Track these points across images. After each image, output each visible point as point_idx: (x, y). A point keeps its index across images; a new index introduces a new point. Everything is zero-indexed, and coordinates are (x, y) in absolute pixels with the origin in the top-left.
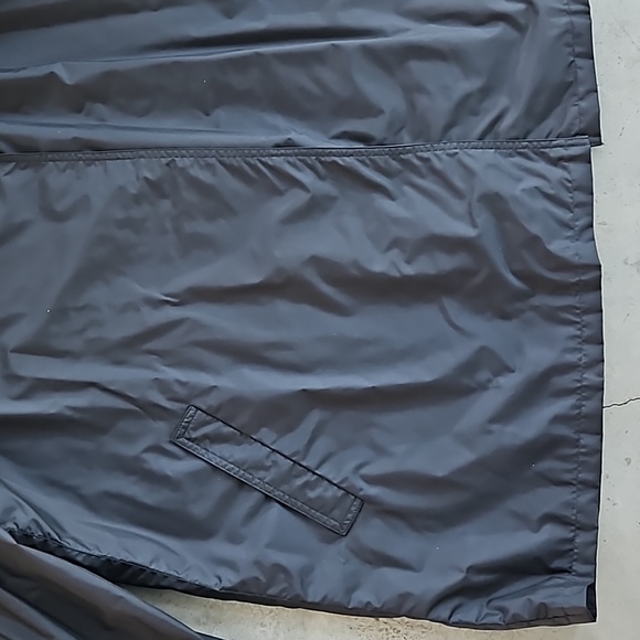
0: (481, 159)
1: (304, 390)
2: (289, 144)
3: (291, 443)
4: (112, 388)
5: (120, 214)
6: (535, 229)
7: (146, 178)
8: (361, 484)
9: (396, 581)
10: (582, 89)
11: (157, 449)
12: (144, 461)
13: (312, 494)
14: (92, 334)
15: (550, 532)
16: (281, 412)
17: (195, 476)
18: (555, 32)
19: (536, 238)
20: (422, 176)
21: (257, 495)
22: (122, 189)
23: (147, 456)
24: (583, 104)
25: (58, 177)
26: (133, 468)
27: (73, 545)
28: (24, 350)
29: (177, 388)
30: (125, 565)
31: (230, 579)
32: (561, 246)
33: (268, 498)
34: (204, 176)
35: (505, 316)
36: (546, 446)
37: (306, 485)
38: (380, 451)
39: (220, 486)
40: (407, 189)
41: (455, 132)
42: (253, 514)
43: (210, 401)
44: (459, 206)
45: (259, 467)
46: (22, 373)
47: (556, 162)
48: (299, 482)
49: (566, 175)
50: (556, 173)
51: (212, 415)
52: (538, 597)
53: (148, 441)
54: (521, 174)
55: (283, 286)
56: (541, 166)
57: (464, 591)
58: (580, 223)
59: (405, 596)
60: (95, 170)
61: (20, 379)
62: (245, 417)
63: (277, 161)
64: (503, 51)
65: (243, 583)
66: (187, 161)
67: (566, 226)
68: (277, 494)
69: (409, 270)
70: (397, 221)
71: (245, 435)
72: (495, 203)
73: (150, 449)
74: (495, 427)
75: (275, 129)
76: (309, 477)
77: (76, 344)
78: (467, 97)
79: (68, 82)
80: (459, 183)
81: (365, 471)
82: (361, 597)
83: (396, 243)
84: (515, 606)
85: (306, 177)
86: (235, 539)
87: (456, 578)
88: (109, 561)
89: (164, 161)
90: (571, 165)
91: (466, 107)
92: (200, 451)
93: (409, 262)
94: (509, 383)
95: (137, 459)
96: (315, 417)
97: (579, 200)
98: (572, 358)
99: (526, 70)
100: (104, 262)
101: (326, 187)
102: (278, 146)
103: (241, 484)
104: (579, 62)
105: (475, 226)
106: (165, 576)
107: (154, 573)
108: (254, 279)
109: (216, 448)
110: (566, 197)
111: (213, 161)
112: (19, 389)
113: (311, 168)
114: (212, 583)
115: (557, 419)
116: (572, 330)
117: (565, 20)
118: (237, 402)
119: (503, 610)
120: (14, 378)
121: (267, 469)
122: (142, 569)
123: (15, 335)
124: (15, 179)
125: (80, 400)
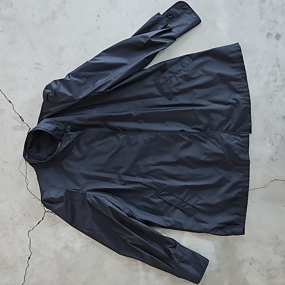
0: (225, 135)
1: (185, 185)
2: (183, 131)
3: (182, 196)
4: (143, 183)
5: (146, 145)
6: (236, 152)
7: (151, 138)
8: (196, 205)
9: (204, 226)
10: (248, 121)
11: (153, 197)
13: (186, 207)
14: (138, 171)
15: (236, 216)
16: (180, 189)
17: (161, 202)
18: (243, 108)
19: (236, 154)
20: (212, 139)
21: (174, 207)
22: (146, 140)
23: (151, 198)
24: (248, 124)
25: (132, 137)
26: (147, 200)
27: (136, 217)
28: (124, 174)
29: (157, 184)
30: (148, 221)
31: (169, 224)
32: (242, 156)
33: (176, 208)
34: (164, 137)
35: (229, 170)
36: (236, 198)
37: (185, 205)
38: (201, 199)
39: (166, 205)
40: (208, 141)
41: (219, 129)
42: (173, 211)
43: (165, 187)
44: (220, 146)
45: (175, 201)
46: (124, 180)
47: (242, 137)
48: (183, 204)
49: (243, 140)
50: (241, 139)
51: (165, 190)
52: (233, 230)
53: (151, 195)
54: (234, 139)
55: (180, 162)
56: (238, 138)
57: (218, 228)
58: (246, 151)
59: (205, 229)
60: (140, 136)
61: (124, 181)
62: (171, 191)
63: (180, 135)
64: (231, 110)
65: (172, 225)
66: (160, 134)
67: (243, 151)
68: (178, 207)
69: (208, 160)
70: (206, 149)
71: (171, 195)
72: (228, 146)
73: (151, 197)
74: (226, 194)
75: (180, 127)
76: (186, 203)
77: (135, 173)
78: (222, 121)
79: (134, 115)
80: (220, 141)
81: (197, 203)
82: (196, 229)
83: (206, 154)
84: (228, 231)
85: (186, 138)
86: (170, 216)
87: (216, 226)
88: (144, 220)
89: (155, 134)
90: (245, 138)
91: (222, 124)
92: (162, 198)
93: (208, 158)
94: (229, 185)
95: (148, 198)
96: (186, 191)
97: (246, 146)
98: (242, 180)
99: (236, 116)
100: (141, 156)
101: (190, 140)
102: (180, 131)
103: (171, 204)
104: (248, 115)
105: (223, 151)
106: (156, 224)
107: (153, 223)
108: (174, 161)
109: (165, 197)
110: (243, 145)
111: (166, 134)
112: (123, 183)
113: (188, 136)
114: (165, 225)
115: (238, 193)
116: (242, 174)
117: (245, 105)
118: (171, 187)
119: (225, 232)
120: (121, 180)
121: (176, 201)
122: (151, 222)
123: (122, 171)
124: (122, 137)
125: (136, 186)
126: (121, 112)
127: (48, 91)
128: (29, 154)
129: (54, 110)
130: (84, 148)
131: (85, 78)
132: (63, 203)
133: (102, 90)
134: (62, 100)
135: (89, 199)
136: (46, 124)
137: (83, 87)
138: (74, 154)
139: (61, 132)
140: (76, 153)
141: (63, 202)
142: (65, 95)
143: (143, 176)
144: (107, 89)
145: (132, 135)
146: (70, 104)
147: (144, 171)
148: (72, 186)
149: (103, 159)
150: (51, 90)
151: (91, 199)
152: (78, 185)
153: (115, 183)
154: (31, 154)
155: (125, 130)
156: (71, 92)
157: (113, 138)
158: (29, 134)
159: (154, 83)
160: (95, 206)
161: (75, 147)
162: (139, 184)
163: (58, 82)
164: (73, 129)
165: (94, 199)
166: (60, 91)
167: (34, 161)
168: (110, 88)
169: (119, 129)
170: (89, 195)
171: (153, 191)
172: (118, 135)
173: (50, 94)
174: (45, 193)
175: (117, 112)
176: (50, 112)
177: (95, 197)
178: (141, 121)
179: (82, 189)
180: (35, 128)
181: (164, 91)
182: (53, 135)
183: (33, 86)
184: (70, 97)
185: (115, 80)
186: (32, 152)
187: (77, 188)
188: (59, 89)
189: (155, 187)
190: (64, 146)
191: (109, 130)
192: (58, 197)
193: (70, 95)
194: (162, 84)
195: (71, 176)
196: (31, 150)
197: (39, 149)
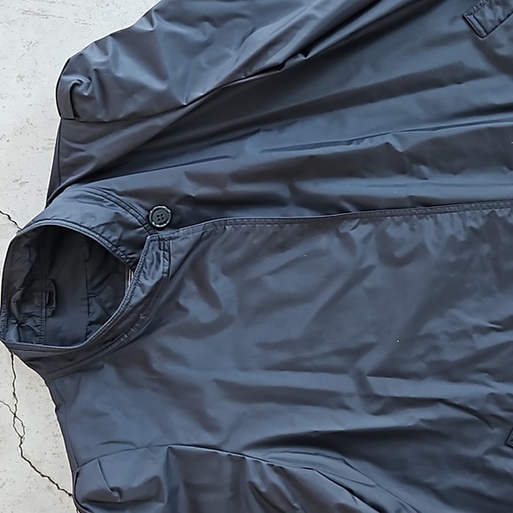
4: (457, 403)
5: (453, 259)
7: (472, 228)
11: (496, 451)
12: (486, 461)
14: (432, 357)
22: (453, 237)
23: (488, 457)
25: (397, 230)
26: (477, 467)
28: (380, 373)
29: (510, 400)
46: (380, 393)
53: (489, 444)
60: (428, 223)
61: (379, 397)
66: (506, 212)
73: (489, 452)
77: (420, 366)
79: (401, 151)
89: (486, 212)
95: (481, 460)
112: (377, 406)
120: (370, 397)
123: (369, 362)
124: (359, 231)
125: (429, 414)
126: (350, 142)
127: (74, 79)
128: (20, 325)
129: (101, 150)
130: (222, 286)
131: (207, 24)
132: (162, 505)
133: (276, 57)
134: (131, 107)
135: (257, 480)
136: (75, 204)
137: (202, 59)
138: (185, 310)
139: (132, 234)
140: (196, 308)
141: (162, 501)
142: (140, 88)
143: (448, 372)
144: (294, 55)
145: (399, 224)
146: (160, 122)
147: (453, 354)
148: (189, 435)
149: (296, 323)
150: (86, 73)
151: (263, 477)
152: (209, 425)
153: (346, 408)
154: (29, 323)
155: (366, 208)
156: (161, 76)
157: (324, 241)
158: (15, 245)
159: (462, 26)
160: (282, 506)
161: (191, 286)
162: (442, 406)
163: (111, 44)
164: (177, 218)
165: (275, 479)
166: (120, 74)
167: (39, 349)
168: (304, 49)
169: (347, 206)
170: (257, 462)
171: (497, 431)
172: (346, 228)
173: (79, 89)
174: (86, 470)
175: (335, 144)
176: (89, 159)
177: (280, 471)
178: (424, 169)
179: (226, 442)
180: (34, 221)
181: (502, 52)
182: (104, 243)
183: (21, 78)
184: (159, 97)
185: (321, 15)
186: (30, 316)
187: (209, 439)
188: (117, 66)
189: (502, 414)
190: (149, 283)
191: (308, 214)
192: (136, 484)
193: (158, 85)
194: (490, 26)
195: (181, 394)
196: (28, 310)
197: (56, 302)
